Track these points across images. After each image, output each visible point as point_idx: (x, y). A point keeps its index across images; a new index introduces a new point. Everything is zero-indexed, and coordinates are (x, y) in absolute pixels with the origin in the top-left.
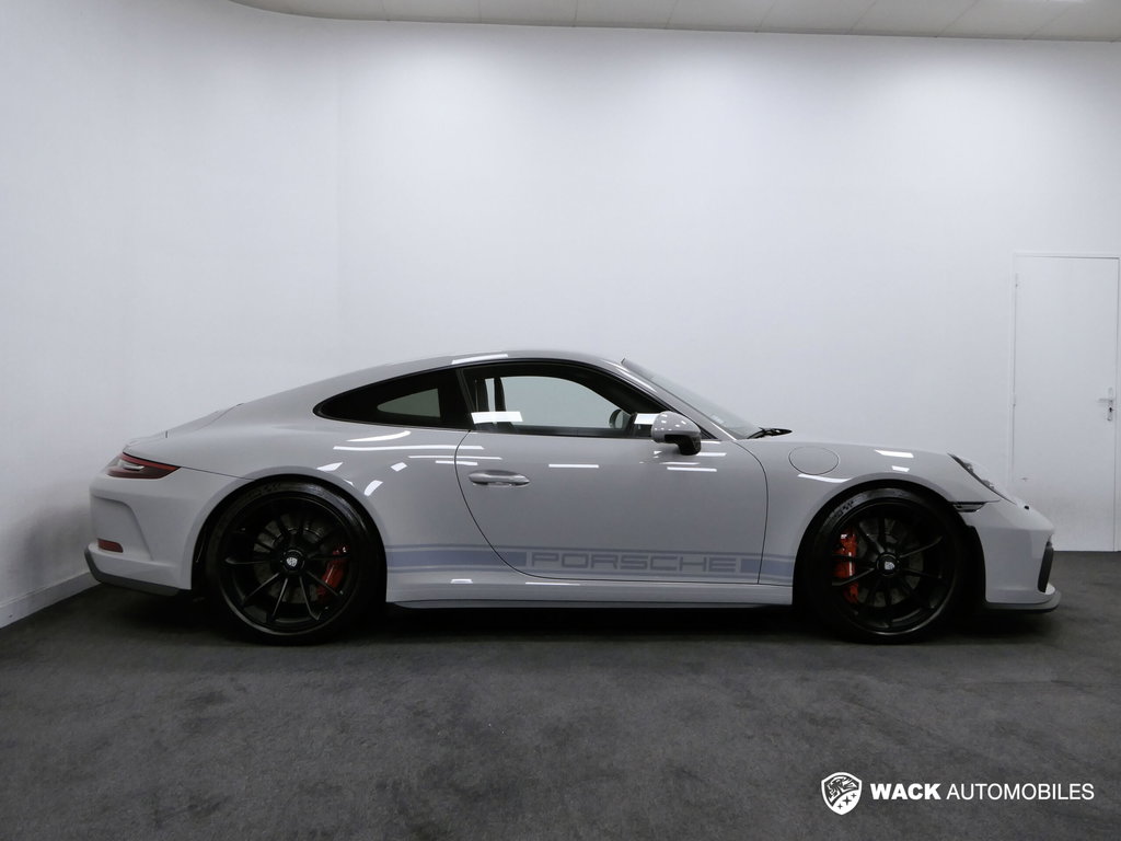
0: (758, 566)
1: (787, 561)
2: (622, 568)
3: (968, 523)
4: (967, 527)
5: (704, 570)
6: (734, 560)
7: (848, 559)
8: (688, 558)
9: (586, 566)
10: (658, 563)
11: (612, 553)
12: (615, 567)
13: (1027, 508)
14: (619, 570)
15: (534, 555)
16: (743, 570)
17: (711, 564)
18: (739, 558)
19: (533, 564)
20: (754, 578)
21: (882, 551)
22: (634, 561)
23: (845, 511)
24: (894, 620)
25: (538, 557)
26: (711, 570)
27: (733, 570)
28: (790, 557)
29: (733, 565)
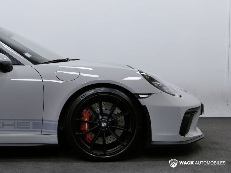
0: (41, 126)
1: (53, 123)
3: (142, 104)
4: (142, 105)
5: (15, 128)
6: (29, 123)
7: (85, 122)
8: (6, 122)
13: (180, 96)
16: (34, 127)
17: (18, 125)
18: (31, 122)
20: (39, 131)
21: (101, 118)
23: (82, 99)
24: (107, 151)
26: (18, 128)
27: (29, 128)
28: (55, 121)
29: (29, 125)
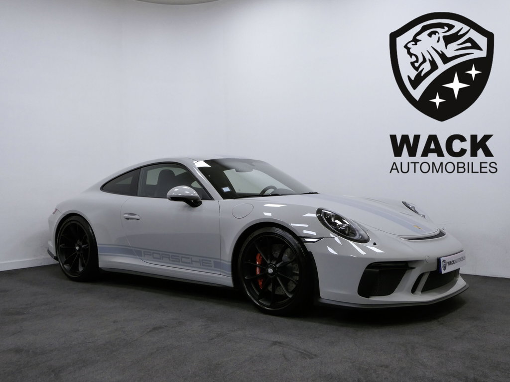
0: (220, 265)
2: (172, 261)
3: (309, 249)
5: (200, 265)
6: (210, 261)
7: (257, 266)
8: (194, 259)
9: (160, 259)
10: (184, 260)
11: (168, 254)
12: (170, 260)
13: (375, 244)
14: (171, 262)
15: (144, 252)
17: (203, 263)
18: (213, 260)
19: (144, 256)
22: (175, 258)
25: (146, 253)
26: (203, 265)
27: (211, 266)
28: (228, 262)
29: (211, 264)
